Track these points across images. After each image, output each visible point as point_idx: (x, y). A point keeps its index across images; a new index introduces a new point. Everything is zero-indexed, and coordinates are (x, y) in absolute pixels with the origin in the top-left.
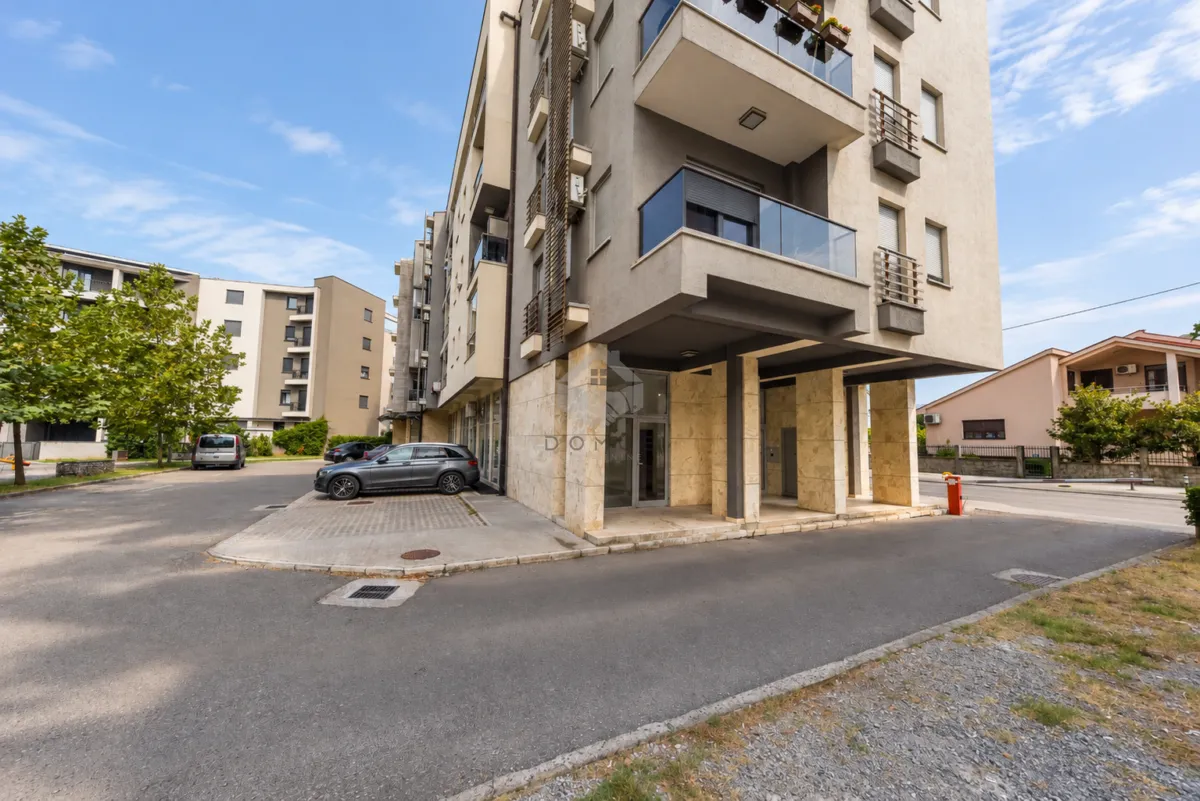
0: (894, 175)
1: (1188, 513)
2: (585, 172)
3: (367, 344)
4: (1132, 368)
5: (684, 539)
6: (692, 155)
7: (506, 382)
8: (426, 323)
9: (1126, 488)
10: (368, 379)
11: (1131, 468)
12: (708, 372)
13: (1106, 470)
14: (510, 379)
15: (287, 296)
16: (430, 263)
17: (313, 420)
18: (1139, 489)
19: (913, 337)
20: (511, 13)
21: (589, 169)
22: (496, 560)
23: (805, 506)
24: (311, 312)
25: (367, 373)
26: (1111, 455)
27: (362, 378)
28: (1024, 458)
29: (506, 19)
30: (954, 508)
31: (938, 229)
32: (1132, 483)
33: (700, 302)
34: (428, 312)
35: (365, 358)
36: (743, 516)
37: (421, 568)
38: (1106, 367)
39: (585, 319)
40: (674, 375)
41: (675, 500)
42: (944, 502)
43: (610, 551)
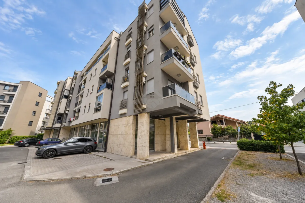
0: (196, 87)
1: (237, 146)
2: (146, 77)
3: (37, 104)
4: (219, 121)
5: (166, 159)
6: (169, 79)
7: (109, 120)
8: (70, 101)
9: (222, 143)
10: (35, 115)
11: (222, 139)
12: (164, 120)
13: (219, 139)
14: (110, 119)
15: (6, 85)
16: (75, 84)
17: (4, 130)
18: (225, 143)
19: (201, 115)
20: (117, 37)
21: (146, 76)
22: (131, 168)
23: (182, 149)
24: (15, 92)
25: (35, 114)
26: (219, 136)
27: (33, 115)
28: (207, 137)
29: (116, 38)
30: (204, 148)
31: (201, 96)
32: (224, 142)
33: (179, 108)
34: (72, 97)
35: (36, 109)
36: (175, 152)
37: (114, 172)
38: (215, 120)
39: (146, 107)
40: (155, 120)
41: (156, 150)
42: (203, 147)
43: (154, 163)
